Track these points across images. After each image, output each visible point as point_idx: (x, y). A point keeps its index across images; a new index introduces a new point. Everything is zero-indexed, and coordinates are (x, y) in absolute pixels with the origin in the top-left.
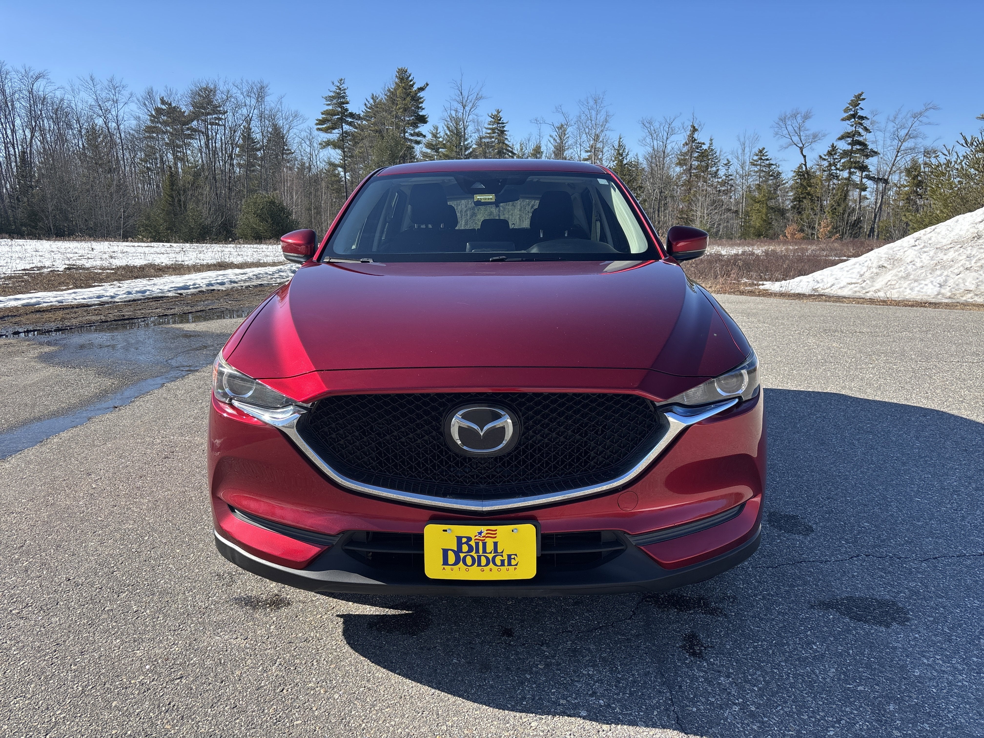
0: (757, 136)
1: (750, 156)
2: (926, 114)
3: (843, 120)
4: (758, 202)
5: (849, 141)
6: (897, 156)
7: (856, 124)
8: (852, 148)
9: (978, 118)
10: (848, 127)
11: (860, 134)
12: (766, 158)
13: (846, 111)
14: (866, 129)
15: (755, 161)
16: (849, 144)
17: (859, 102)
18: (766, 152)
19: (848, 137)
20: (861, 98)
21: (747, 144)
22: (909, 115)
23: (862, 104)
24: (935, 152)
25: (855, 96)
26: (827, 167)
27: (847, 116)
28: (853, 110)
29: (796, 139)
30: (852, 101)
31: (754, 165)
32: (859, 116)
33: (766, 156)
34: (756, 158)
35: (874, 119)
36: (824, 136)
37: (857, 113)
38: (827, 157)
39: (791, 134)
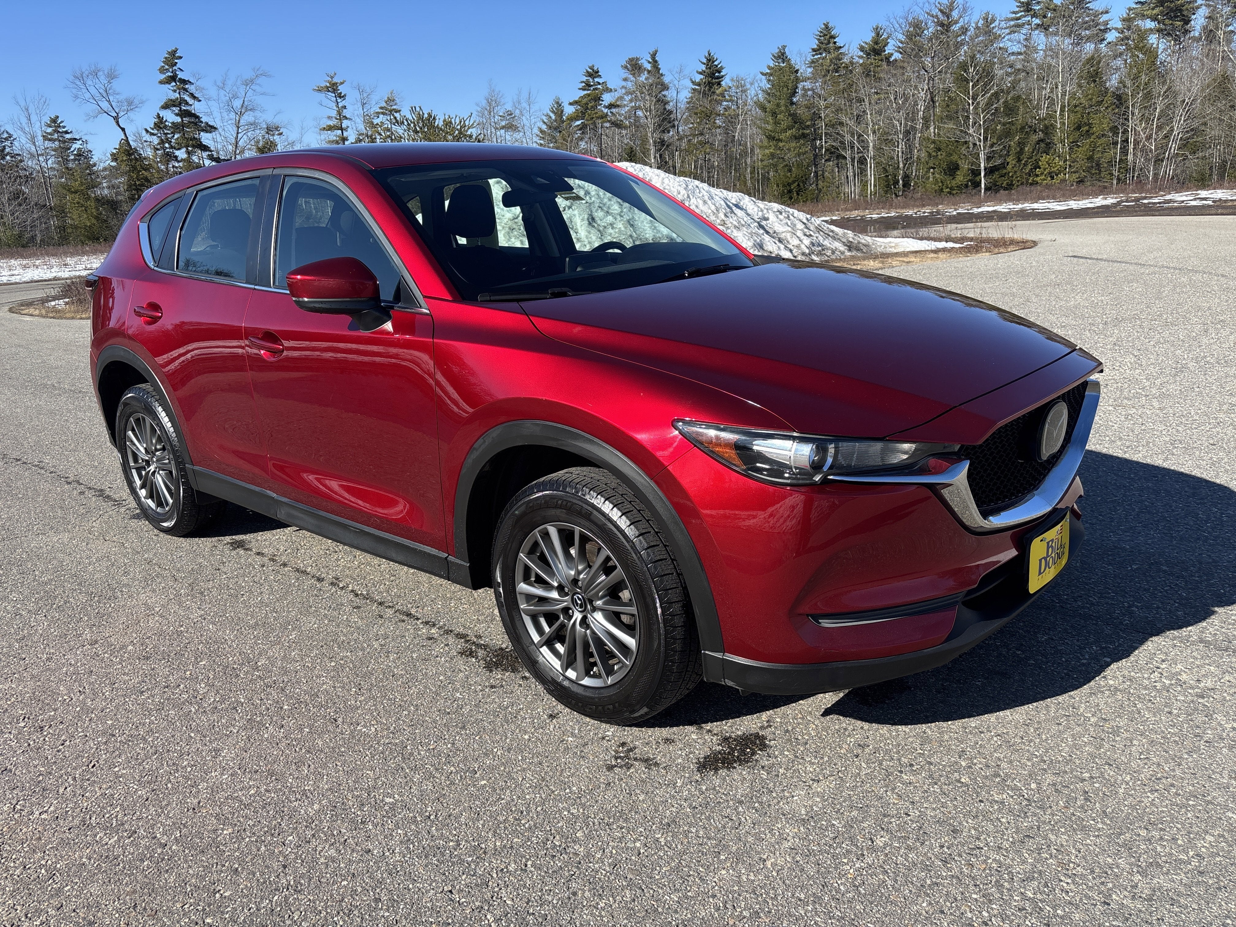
0: (44, 99)
1: (39, 128)
2: (258, 82)
3: (161, 82)
4: (76, 192)
5: (177, 111)
6: (238, 133)
7: (179, 89)
8: (182, 120)
9: (314, 90)
10: (169, 92)
11: (187, 103)
12: (64, 130)
13: (162, 70)
14: (193, 96)
15: (50, 134)
16: (177, 115)
17: (176, 61)
18: (62, 122)
19: (175, 106)
20: (177, 55)
21: (32, 110)
22: (239, 82)
23: (180, 63)
24: (277, 128)
25: (169, 53)
26: (159, 144)
27: (165, 78)
28: (171, 70)
29: (105, 105)
30: (166, 58)
31: (50, 140)
32: (180, 79)
33: (64, 127)
34: (50, 130)
35: (198, 83)
36: (142, 102)
37: (176, 75)
38: (155, 132)
39: (96, 99)
